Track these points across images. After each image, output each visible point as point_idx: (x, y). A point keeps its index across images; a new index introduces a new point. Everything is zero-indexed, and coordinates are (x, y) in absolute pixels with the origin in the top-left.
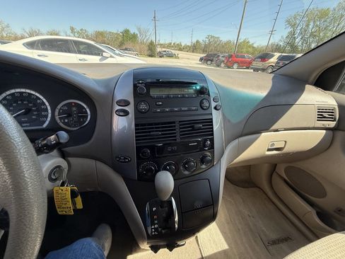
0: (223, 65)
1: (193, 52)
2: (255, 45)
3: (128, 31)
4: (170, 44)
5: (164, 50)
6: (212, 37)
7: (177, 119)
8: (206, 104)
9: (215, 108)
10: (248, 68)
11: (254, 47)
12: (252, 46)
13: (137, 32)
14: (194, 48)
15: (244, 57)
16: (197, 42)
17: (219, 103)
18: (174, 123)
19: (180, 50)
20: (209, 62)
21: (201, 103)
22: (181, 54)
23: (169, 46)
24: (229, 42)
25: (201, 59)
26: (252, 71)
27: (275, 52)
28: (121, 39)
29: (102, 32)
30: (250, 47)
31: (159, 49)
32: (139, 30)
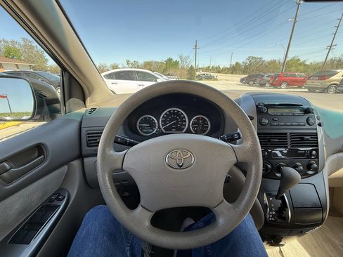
0: (267, 85)
1: (232, 73)
2: (307, 63)
3: (171, 59)
4: (209, 67)
5: (203, 73)
6: (253, 58)
7: (289, 132)
8: (311, 121)
9: (320, 125)
10: (300, 87)
11: (305, 65)
12: (303, 64)
13: (179, 60)
14: (234, 70)
15: (294, 76)
16: (237, 63)
17: (321, 121)
18: (286, 134)
19: (219, 72)
20: (251, 83)
21: (308, 120)
22: (220, 76)
23: (208, 69)
24: (273, 62)
25: (242, 80)
26: (306, 90)
27: (337, 68)
28: (164, 66)
29: (150, 63)
30: (300, 64)
31: (198, 73)
32: (181, 57)
